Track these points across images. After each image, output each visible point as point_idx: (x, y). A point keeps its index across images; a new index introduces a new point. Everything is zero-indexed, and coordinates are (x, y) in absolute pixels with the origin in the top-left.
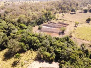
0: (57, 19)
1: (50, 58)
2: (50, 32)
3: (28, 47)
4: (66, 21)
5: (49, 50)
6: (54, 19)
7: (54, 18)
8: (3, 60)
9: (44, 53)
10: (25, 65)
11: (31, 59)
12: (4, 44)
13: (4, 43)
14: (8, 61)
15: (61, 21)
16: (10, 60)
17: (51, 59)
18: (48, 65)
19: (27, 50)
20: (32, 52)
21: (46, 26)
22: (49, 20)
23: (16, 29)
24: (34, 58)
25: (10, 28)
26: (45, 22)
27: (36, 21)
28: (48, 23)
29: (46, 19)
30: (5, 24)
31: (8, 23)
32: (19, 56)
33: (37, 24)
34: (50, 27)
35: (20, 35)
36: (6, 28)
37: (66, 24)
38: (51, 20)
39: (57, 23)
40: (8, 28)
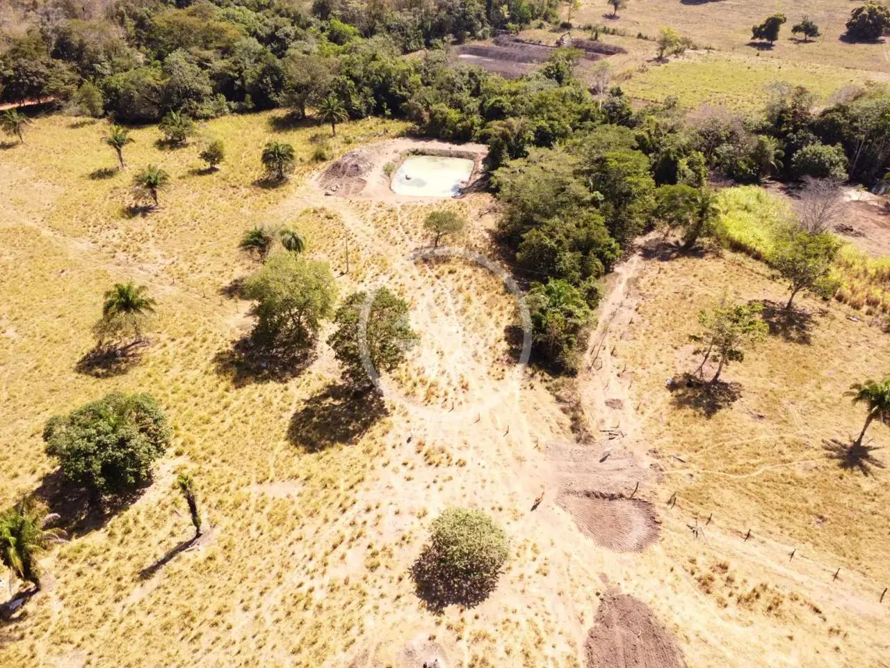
0: (567, 26)
1: (459, 125)
3: (372, 101)
4: (619, 38)
6: (540, 27)
7: (546, 18)
8: (274, 131)
9: (434, 107)
10: (359, 143)
11: (381, 133)
12: (268, 85)
13: (268, 79)
15: (585, 36)
16: (299, 132)
17: (462, 127)
18: (446, 146)
19: (368, 112)
20: (387, 121)
21: (478, 55)
22: (505, 28)
23: (311, 38)
24: (394, 134)
25: (279, 34)
26: (480, 33)
27: (418, 23)
28: (497, 43)
29: (484, 16)
30: (252, 18)
31: (264, 14)
32: (335, 108)
33: (423, 40)
34: (501, 58)
35: (333, 58)
36: (259, 32)
37: (607, 47)
38: (521, 29)
39: (553, 44)
40: (273, 33)
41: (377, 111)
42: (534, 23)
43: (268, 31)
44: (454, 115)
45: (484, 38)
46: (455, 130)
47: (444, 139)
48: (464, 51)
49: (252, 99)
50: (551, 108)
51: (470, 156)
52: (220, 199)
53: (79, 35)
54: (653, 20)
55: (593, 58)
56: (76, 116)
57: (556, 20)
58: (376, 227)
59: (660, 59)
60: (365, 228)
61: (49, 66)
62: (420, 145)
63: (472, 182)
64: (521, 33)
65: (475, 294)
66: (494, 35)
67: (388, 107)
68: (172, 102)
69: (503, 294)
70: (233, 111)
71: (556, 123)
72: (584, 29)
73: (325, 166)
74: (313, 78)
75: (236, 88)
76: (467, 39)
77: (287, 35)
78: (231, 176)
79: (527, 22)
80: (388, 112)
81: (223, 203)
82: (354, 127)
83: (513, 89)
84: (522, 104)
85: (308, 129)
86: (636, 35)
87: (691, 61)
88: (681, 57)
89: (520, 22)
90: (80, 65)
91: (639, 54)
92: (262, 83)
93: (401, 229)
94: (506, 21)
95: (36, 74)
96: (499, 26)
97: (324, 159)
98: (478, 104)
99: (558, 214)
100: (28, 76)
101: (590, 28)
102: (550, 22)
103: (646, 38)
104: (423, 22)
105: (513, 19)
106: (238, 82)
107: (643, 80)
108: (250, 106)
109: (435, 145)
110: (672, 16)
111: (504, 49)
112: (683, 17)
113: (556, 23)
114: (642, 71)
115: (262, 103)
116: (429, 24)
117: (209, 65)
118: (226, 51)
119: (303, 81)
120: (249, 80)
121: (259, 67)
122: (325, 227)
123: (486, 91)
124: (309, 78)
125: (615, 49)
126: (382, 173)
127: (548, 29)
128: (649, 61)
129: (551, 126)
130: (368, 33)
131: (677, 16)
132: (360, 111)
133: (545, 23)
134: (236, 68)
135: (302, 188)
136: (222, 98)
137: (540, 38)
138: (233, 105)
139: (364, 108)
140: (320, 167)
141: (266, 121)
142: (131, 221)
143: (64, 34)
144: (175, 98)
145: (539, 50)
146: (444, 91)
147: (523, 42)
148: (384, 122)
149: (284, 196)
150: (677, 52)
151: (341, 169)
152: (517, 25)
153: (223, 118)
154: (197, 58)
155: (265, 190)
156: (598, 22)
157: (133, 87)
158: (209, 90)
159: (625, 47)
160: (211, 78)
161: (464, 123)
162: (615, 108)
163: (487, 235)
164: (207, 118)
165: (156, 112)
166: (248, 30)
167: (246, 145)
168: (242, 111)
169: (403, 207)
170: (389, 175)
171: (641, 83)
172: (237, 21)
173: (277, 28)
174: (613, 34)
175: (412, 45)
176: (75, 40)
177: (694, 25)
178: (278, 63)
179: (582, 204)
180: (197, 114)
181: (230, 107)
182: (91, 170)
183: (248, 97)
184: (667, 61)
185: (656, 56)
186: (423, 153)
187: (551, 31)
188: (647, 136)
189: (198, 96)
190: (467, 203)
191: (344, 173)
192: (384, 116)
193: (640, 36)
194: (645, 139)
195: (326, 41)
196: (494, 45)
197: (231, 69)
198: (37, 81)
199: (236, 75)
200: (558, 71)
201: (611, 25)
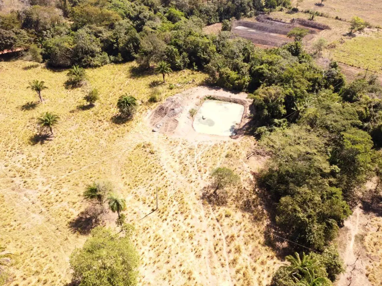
0: (295, 10)
1: (236, 82)
2: (257, 40)
3: (187, 60)
4: (325, 19)
5: (236, 68)
6: (281, 10)
7: (284, 5)
8: (131, 77)
9: (222, 70)
10: (177, 89)
11: (191, 82)
12: (131, 48)
13: (131, 44)
14: (139, 79)
15: (306, 17)
16: (144, 78)
17: (238, 83)
18: (228, 94)
19: (184, 66)
20: (195, 73)
21: (247, 27)
22: (262, 11)
23: (158, 19)
24: (198, 82)
25: (141, 16)
26: (249, 14)
27: (217, 8)
28: (258, 20)
29: (251, 4)
30: (128, 6)
31: (135, 3)
32: (165, 68)
33: (218, 18)
34: (260, 30)
35: (168, 33)
36: (131, 14)
37: (319, 25)
38: (271, 11)
39: (288, 21)
40: (138, 15)
41: (189, 66)
42: (278, 8)
43: (136, 13)
44: (234, 75)
45: (250, 16)
46: (233, 84)
47: (226, 89)
48: (240, 24)
49: (122, 56)
50: (295, 80)
51: (242, 103)
52: (90, 131)
53: (37, 14)
54: (343, 7)
55: (312, 32)
56: (30, 61)
57: (289, 6)
58: (181, 163)
59: (350, 34)
60: (173, 163)
61: (16, 33)
62: (213, 93)
63: (243, 124)
64: (270, 13)
65: (243, 243)
66: (256, 14)
67: (196, 65)
68: (78, 56)
69: (263, 245)
70: (111, 62)
71: (298, 90)
72: (305, 12)
73: (155, 106)
74: (155, 48)
75: (114, 48)
76: (242, 17)
77: (145, 17)
78: (100, 112)
79: (274, 8)
80: (196, 68)
81: (91, 133)
82: (176, 76)
83: (270, 60)
84: (276, 71)
85: (150, 77)
86: (335, 17)
87: (369, 36)
88: (363, 34)
89: (270, 7)
90: (36, 31)
91: (338, 30)
92: (128, 47)
93: (196, 167)
94: (263, 7)
95: (9, 38)
96: (259, 9)
97: (155, 101)
98: (248, 68)
99: (308, 183)
100: (4, 39)
101: (308, 12)
102: (286, 7)
103: (340, 19)
104: (219, 7)
105: (266, 6)
106: (115, 45)
107: (342, 48)
108: (120, 60)
109: (221, 93)
110: (353, 6)
111: (262, 24)
112: (359, 6)
113: (290, 8)
114: (341, 43)
115: (127, 58)
116: (222, 9)
117: (101, 35)
118: (111, 26)
119: (149, 50)
120: (121, 45)
121: (127, 37)
122: (149, 160)
123: (253, 58)
124: (152, 48)
125: (324, 26)
126: (189, 115)
127: (285, 11)
128: (344, 35)
129: (295, 92)
130: (189, 14)
131: (356, 6)
132: (180, 66)
133: (284, 8)
134: (115, 37)
135: (140, 124)
136: (106, 55)
137: (281, 18)
138: (112, 58)
139: (182, 64)
140: (152, 107)
141: (128, 69)
142: (33, 147)
143: (29, 14)
144: (80, 54)
145: (281, 25)
146: (229, 60)
147: (272, 20)
148: (193, 74)
149: (128, 131)
150: (360, 30)
151: (164, 111)
152: (269, 10)
153: (105, 66)
154: (94, 31)
155: (117, 125)
156: (312, 8)
157: (57, 48)
158: (98, 49)
159: (329, 25)
160: (101, 42)
161: (239, 81)
162: (333, 76)
163: (252, 177)
164: (96, 66)
165: (69, 63)
166: (125, 13)
167: (113, 87)
168: (116, 62)
169: (199, 146)
170: (192, 116)
171: (342, 51)
172: (120, 8)
173: (140, 13)
174: (321, 16)
175: (213, 21)
176: (34, 17)
177: (367, 12)
178: (137, 35)
179: (324, 175)
180: (91, 64)
181: (110, 59)
182: (24, 103)
183: (120, 54)
184: (354, 36)
185: (348, 32)
186: (214, 99)
187: (287, 13)
188: (364, 112)
189: (93, 54)
190: (239, 144)
191: (165, 114)
192: (193, 69)
193: (337, 18)
194: (363, 114)
195: (166, 20)
196: (256, 21)
197: (112, 38)
198: (9, 42)
199: (115, 41)
200: (297, 48)
201: (320, 10)
